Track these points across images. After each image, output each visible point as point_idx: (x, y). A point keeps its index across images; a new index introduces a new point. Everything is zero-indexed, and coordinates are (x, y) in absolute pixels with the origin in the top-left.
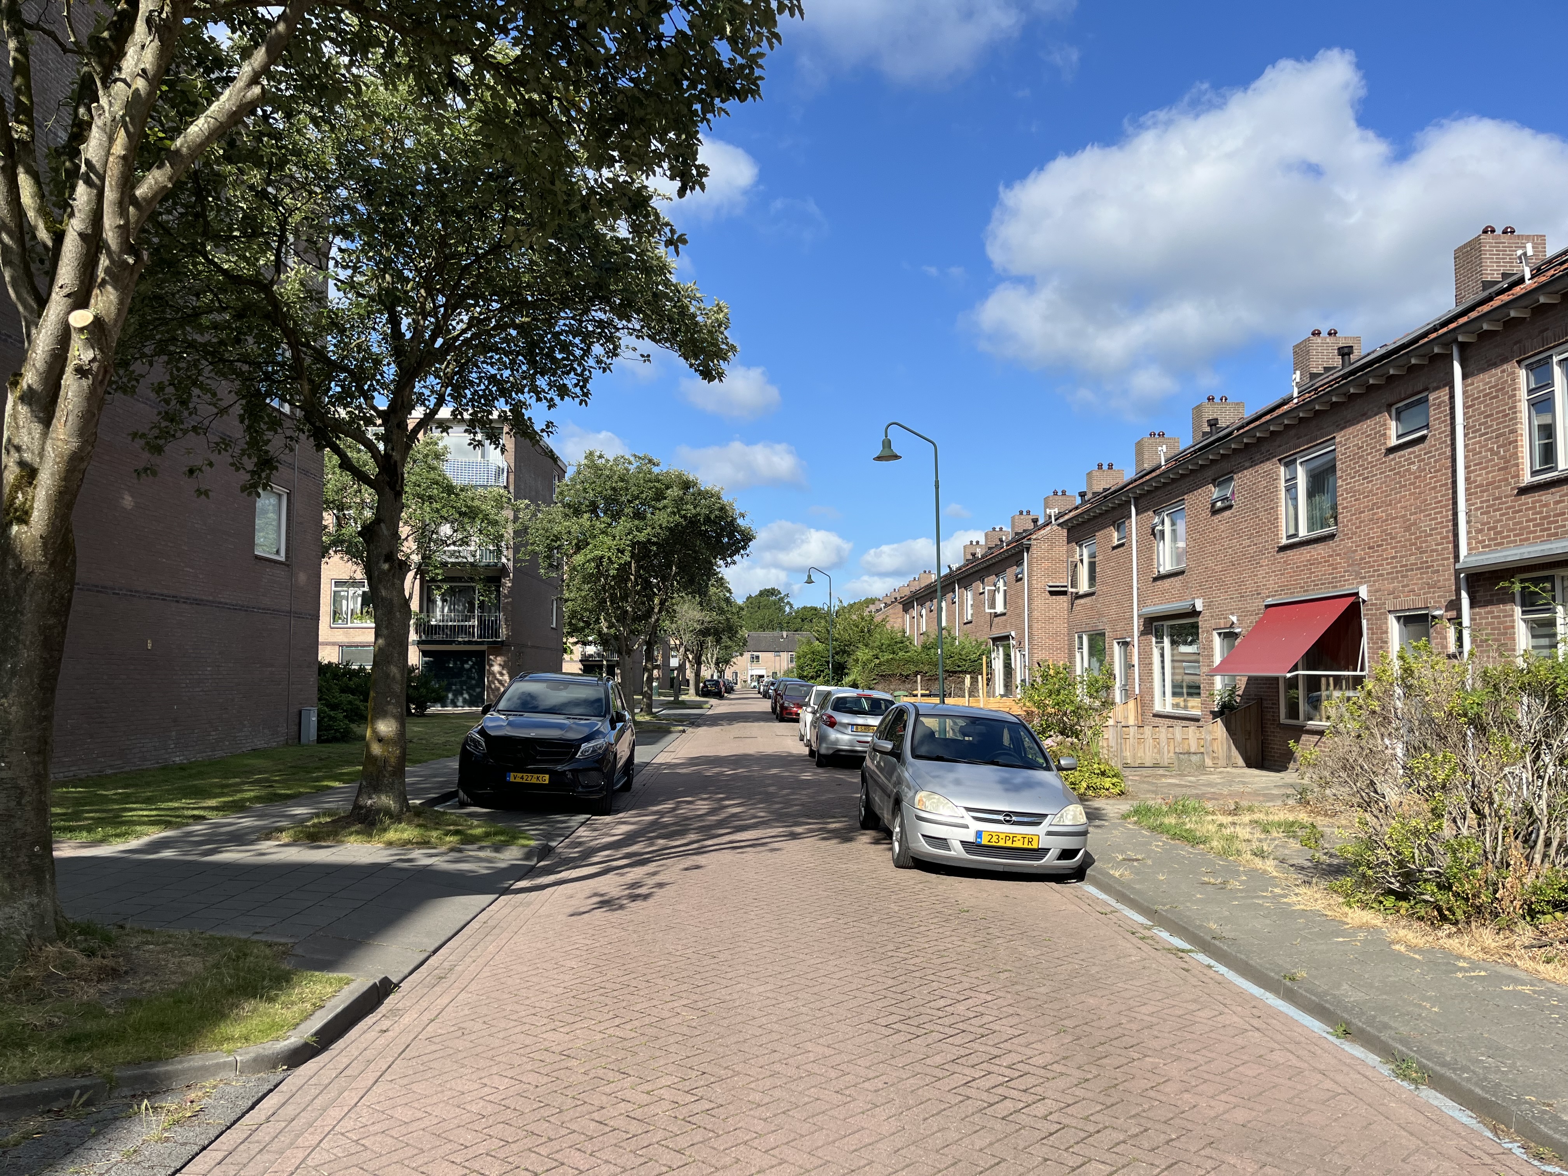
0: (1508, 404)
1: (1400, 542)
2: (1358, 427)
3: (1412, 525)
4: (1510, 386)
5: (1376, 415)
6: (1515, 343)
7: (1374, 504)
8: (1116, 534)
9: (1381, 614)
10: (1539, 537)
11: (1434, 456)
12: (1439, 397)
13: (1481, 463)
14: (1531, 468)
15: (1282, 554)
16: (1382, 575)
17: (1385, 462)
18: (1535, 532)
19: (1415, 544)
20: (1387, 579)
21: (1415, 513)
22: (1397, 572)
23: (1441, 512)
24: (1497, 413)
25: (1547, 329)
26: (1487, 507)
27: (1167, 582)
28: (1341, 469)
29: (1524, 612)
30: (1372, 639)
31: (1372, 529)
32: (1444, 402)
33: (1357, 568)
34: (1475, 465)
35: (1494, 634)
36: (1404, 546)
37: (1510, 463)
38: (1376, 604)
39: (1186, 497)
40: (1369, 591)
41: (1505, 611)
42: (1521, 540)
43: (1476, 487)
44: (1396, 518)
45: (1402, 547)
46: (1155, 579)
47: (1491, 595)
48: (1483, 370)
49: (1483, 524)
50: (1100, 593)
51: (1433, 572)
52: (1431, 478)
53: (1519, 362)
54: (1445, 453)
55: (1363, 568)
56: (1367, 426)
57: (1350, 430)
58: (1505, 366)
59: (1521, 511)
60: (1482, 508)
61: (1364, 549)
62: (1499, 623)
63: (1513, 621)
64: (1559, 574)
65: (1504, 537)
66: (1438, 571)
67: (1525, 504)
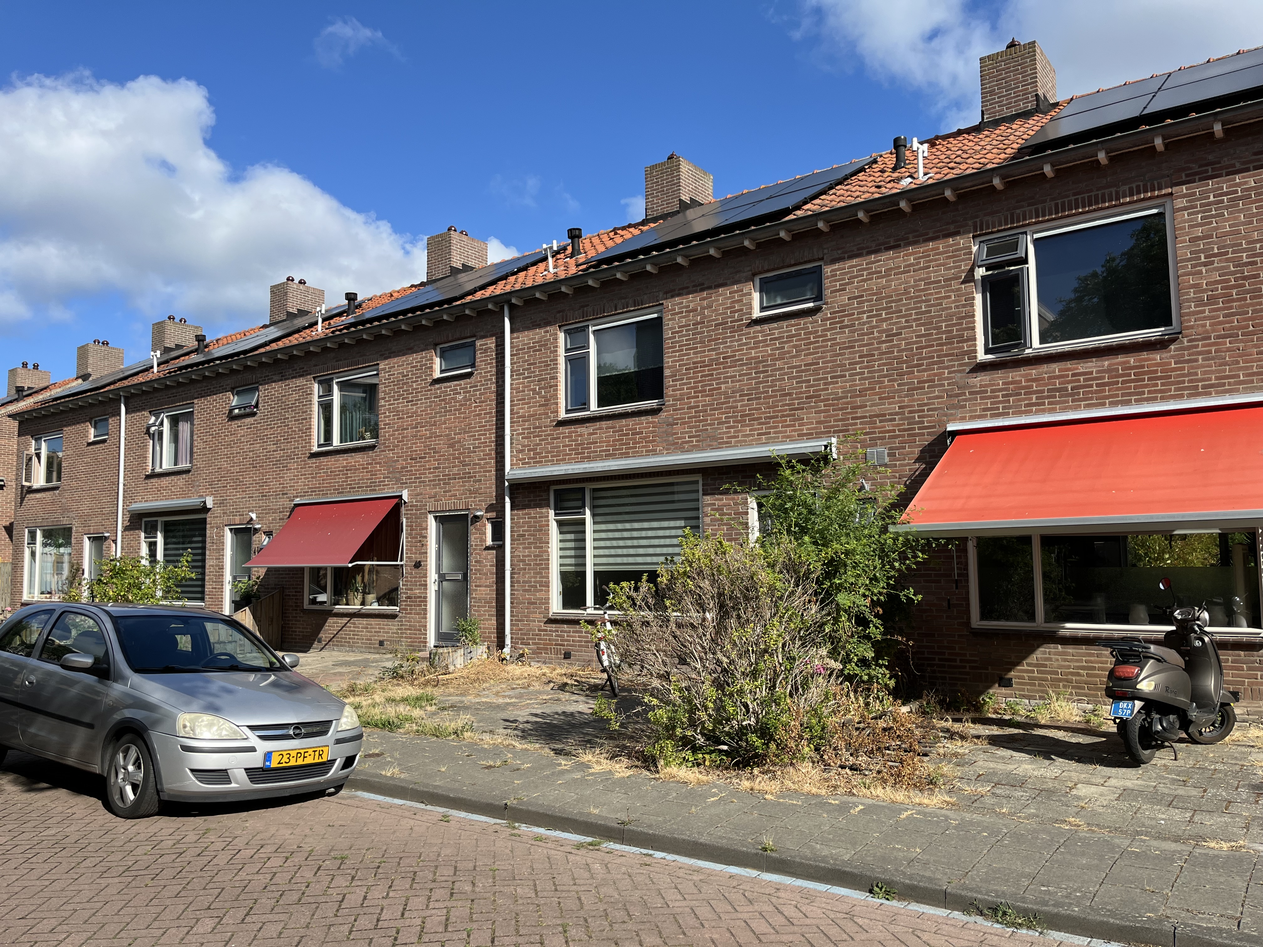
0: (550, 357)
1: (444, 455)
2: (404, 358)
3: (456, 442)
4: (552, 343)
5: (422, 351)
6: (559, 312)
7: (419, 423)
8: (92, 431)
9: (421, 514)
10: (574, 459)
11: (480, 390)
12: (487, 344)
13: (524, 399)
14: (566, 406)
15: (314, 460)
16: (424, 482)
17: (431, 390)
18: (571, 454)
19: (459, 458)
20: (429, 485)
21: (460, 434)
22: (439, 480)
23: (485, 434)
24: (540, 363)
25: (588, 305)
26: (528, 433)
27: (165, 481)
28: (384, 392)
29: (556, 515)
30: (410, 534)
31: (416, 443)
32: (490, 348)
33: (398, 475)
34: (518, 400)
35: (530, 531)
36: (448, 459)
37: (550, 401)
38: (416, 506)
39: (196, 401)
40: (409, 495)
41: (542, 513)
42: (557, 460)
43: (518, 417)
44: (441, 436)
45: (446, 460)
46: (148, 477)
47: (529, 501)
48: (528, 328)
49: (523, 446)
50: (66, 488)
51: (475, 481)
52: (475, 407)
53: (560, 327)
54: (490, 388)
55: (404, 476)
56: (413, 358)
57: (396, 360)
58: (548, 328)
59: (559, 438)
60: (524, 433)
61: (406, 460)
62: (535, 522)
63: (548, 521)
64: (589, 486)
65: (543, 457)
66: (480, 480)
67: (562, 433)
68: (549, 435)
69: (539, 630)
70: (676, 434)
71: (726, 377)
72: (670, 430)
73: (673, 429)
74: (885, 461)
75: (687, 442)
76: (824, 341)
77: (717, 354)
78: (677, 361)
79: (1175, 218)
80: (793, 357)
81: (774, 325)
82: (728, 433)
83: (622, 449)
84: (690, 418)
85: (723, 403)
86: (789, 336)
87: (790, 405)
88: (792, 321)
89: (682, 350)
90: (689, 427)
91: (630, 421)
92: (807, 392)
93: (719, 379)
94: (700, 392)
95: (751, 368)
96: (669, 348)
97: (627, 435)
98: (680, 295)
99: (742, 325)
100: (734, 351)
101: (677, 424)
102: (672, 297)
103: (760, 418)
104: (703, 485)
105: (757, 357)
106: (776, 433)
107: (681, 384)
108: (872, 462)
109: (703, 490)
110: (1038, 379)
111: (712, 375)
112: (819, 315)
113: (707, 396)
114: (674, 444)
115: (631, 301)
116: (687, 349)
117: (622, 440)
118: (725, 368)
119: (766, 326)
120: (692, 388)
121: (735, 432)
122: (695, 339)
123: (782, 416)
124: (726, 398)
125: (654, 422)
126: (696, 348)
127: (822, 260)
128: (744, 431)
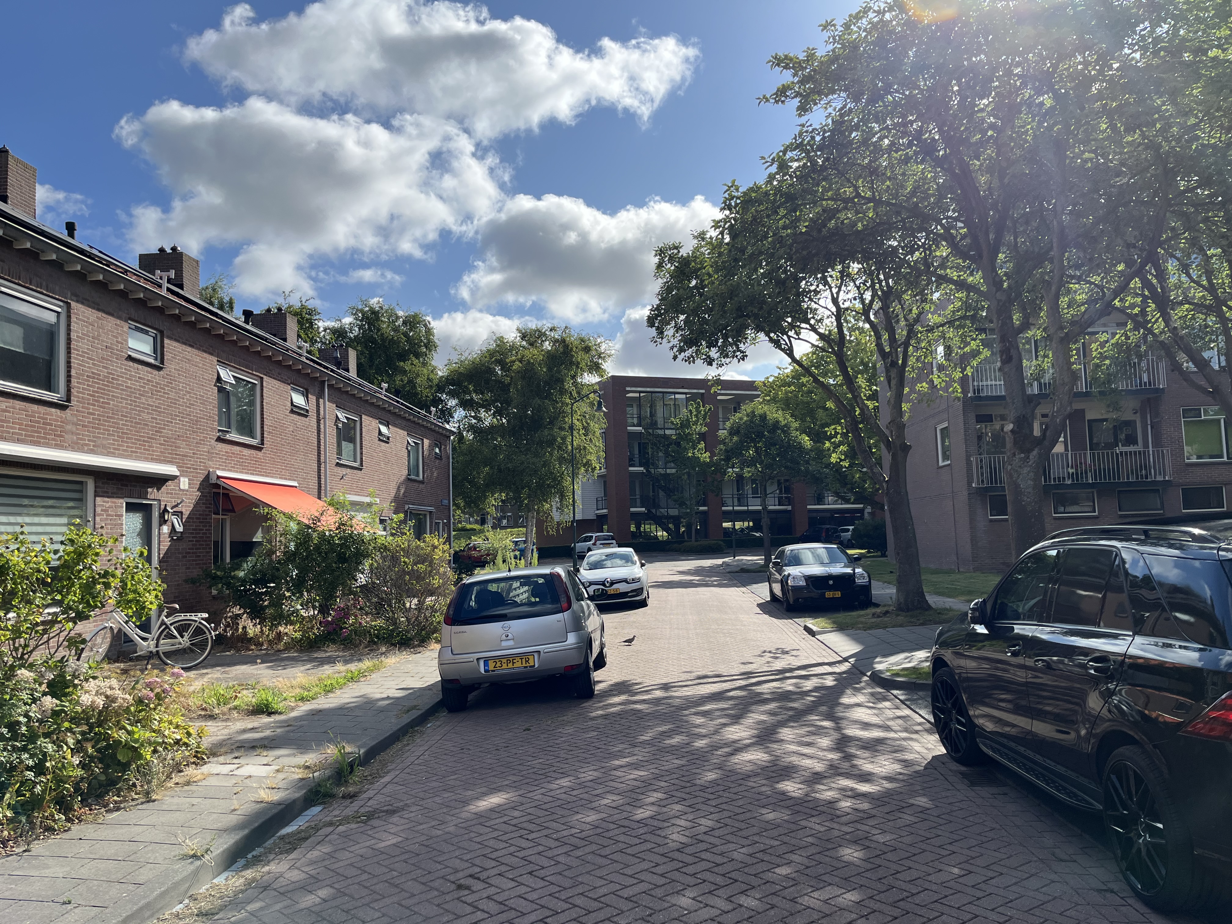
70: (79, 434)
71: (113, 396)
72: (74, 429)
73: (77, 429)
74: (187, 487)
75: (87, 445)
76: (164, 393)
77: (108, 373)
78: (80, 365)
79: (262, 390)
80: (149, 397)
81: (140, 367)
82: (114, 444)
83: (33, 436)
84: (89, 422)
85: (111, 418)
86: (148, 380)
87: (148, 433)
88: (149, 369)
89: (84, 357)
90: (88, 431)
91: (42, 409)
92: (156, 427)
93: (109, 395)
94: (96, 401)
95: (128, 396)
96: (75, 349)
97: (38, 422)
98: (82, 303)
99: (122, 356)
100: (118, 376)
101: (79, 425)
102: (77, 301)
103: (132, 438)
104: (96, 487)
105: (131, 388)
106: (141, 453)
107: (83, 389)
108: (182, 487)
109: (95, 491)
110: (233, 453)
111: (104, 390)
112: (161, 373)
113: (101, 407)
114: (77, 443)
115: (44, 284)
116: (88, 358)
117: (34, 426)
118: (112, 387)
119: (136, 365)
120: (91, 395)
121: (118, 445)
122: (93, 351)
123: (144, 441)
124: (113, 414)
125: (62, 418)
126: (94, 360)
127: (161, 333)
128: (123, 446)
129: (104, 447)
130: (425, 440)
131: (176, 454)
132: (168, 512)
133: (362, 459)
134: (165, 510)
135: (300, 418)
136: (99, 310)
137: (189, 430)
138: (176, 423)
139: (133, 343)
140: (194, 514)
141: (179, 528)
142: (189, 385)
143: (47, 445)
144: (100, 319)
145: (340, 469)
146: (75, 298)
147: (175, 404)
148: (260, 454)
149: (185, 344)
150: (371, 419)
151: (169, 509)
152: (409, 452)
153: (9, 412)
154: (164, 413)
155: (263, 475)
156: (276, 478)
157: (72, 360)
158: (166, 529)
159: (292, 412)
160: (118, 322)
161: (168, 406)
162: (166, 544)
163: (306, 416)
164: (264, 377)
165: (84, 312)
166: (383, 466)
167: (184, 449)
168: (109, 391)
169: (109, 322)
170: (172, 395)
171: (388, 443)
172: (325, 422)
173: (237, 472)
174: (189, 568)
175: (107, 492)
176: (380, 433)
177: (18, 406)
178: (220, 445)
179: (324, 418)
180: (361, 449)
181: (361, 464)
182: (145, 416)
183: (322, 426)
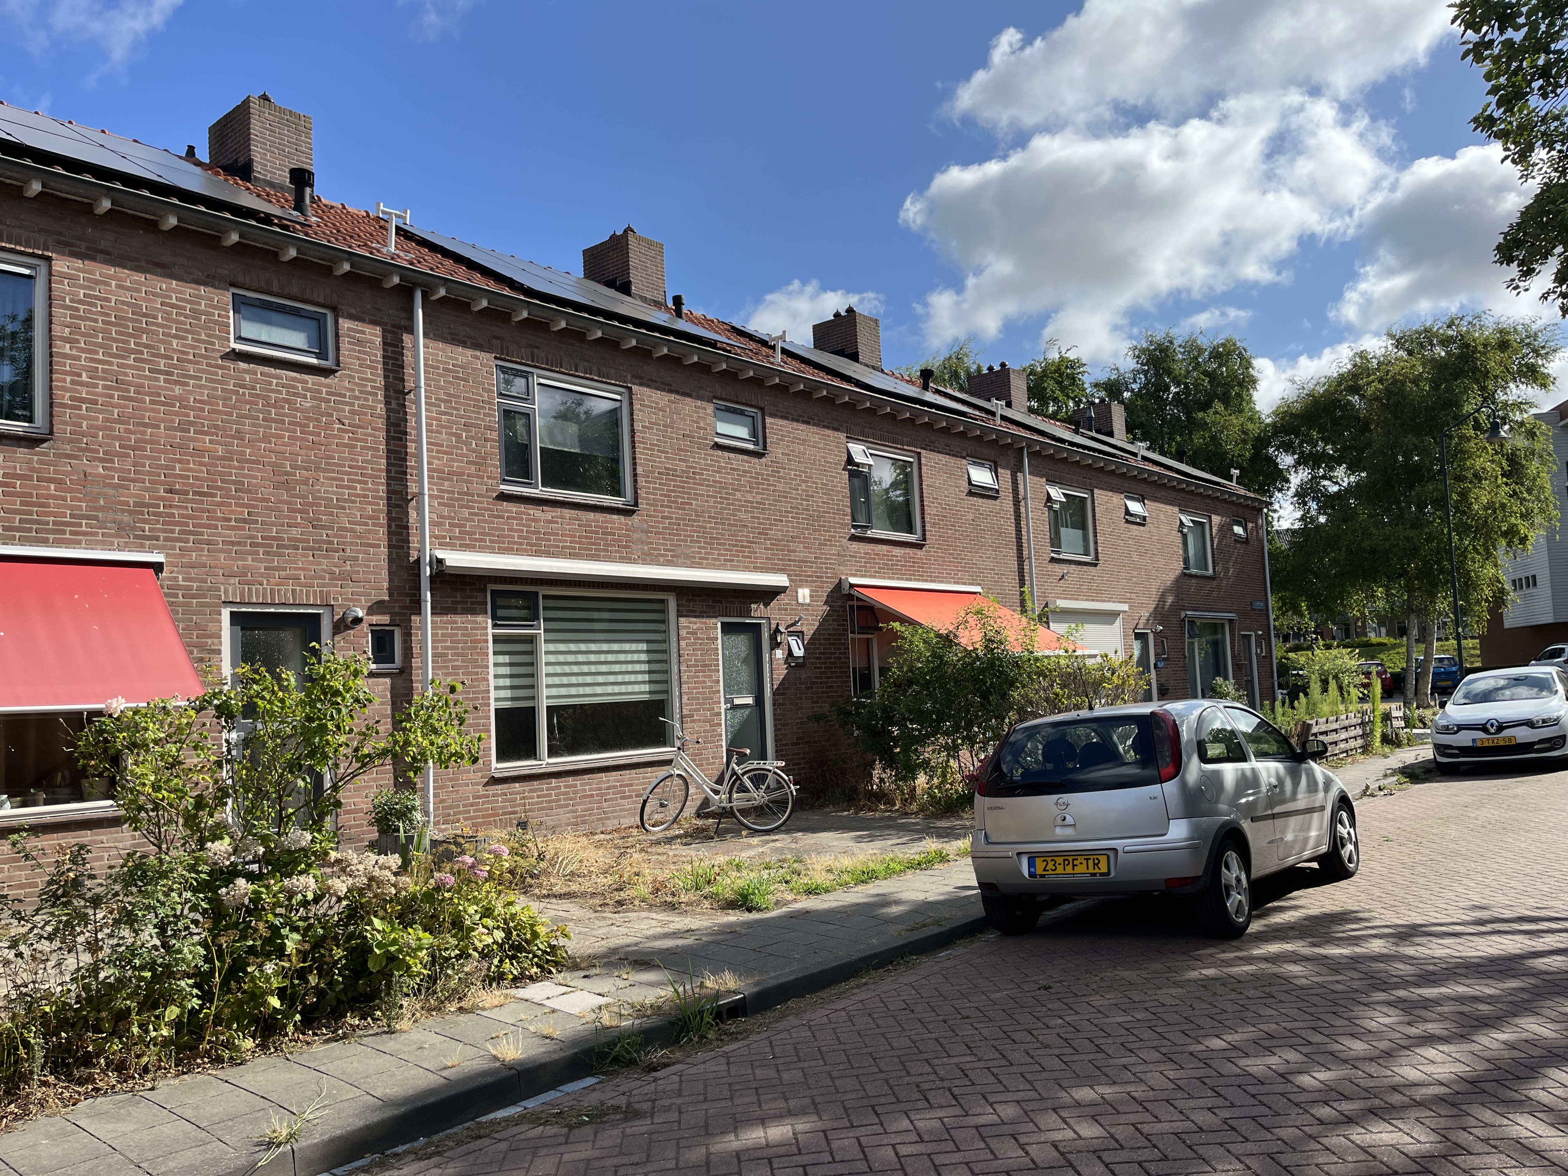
1: (266, 500)
3: (297, 482)
5: (200, 283)
6: (496, 338)
9: (202, 605)
11: (350, 404)
13: (441, 445)
16: (209, 542)
18: (521, 544)
19: (303, 512)
20: (226, 551)
21: (305, 468)
22: (253, 544)
23: (365, 483)
26: (449, 499)
29: (494, 626)
36: (277, 510)
38: (188, 588)
40: (169, 564)
41: (476, 622)
47: (453, 603)
49: (440, 517)
52: (340, 430)
53: (495, 358)
54: (373, 408)
56: (168, 288)
59: (502, 517)
60: (442, 497)
61: (151, 490)
63: (483, 634)
64: (543, 591)
65: (476, 540)
66: (356, 559)
67: (508, 511)
68: (486, 509)
69: (475, 797)
70: (652, 543)
71: (695, 494)
72: (645, 538)
73: (648, 537)
74: (808, 601)
75: (662, 555)
76: (768, 485)
77: (687, 467)
78: (649, 460)
79: (920, 468)
80: (747, 492)
81: (732, 455)
82: (700, 553)
83: (591, 550)
84: (664, 528)
85: (694, 521)
86: (744, 471)
87: (747, 537)
88: (746, 457)
89: (653, 450)
90: (664, 539)
91: (600, 517)
92: (758, 528)
93: (690, 494)
94: (673, 502)
95: (716, 492)
96: (640, 442)
97: (597, 533)
98: (648, 386)
99: (707, 445)
100: (701, 469)
101: (651, 532)
102: (641, 385)
103: (725, 544)
104: (678, 605)
105: (721, 482)
106: (738, 561)
107: (654, 488)
108: (800, 601)
109: (678, 611)
110: (878, 555)
111: (683, 487)
112: (763, 460)
113: (680, 509)
114: (650, 554)
115: (594, 368)
116: (658, 451)
117: (591, 538)
118: (694, 484)
119: (726, 454)
120: (665, 495)
121: (706, 553)
122: (666, 442)
123: (742, 546)
124: (696, 516)
125: (627, 524)
126: (667, 453)
127: (762, 409)
128: (713, 554)
129: (687, 557)
130: (1214, 517)
131: (789, 560)
132: (782, 633)
133: (1096, 550)
134: (777, 630)
135: (984, 500)
136: (670, 391)
137: (807, 529)
138: (787, 521)
139: (723, 428)
140: (820, 634)
141: (799, 652)
142: (806, 472)
143: (610, 559)
144: (673, 402)
145: (1057, 566)
146: (637, 381)
147: (786, 497)
148: (920, 553)
149: (797, 421)
150: (1110, 494)
151: (782, 629)
152: (1184, 536)
153: (557, 523)
154: (770, 509)
155: (926, 581)
156: (950, 583)
157: (638, 456)
158: (779, 654)
159: (970, 494)
160: (699, 403)
161: (774, 500)
162: (781, 672)
163: (996, 498)
164: (922, 451)
165: (651, 397)
166: (1135, 557)
167: (800, 552)
168: (690, 488)
169: (686, 404)
170: (780, 487)
171: (1143, 525)
172: (1026, 504)
173: (884, 578)
174: (817, 702)
175: (694, 611)
176: (1127, 512)
177: (568, 516)
178: (855, 546)
179: (1025, 498)
180: (1095, 536)
181: (1097, 559)
182: (743, 516)
183: (1023, 510)
